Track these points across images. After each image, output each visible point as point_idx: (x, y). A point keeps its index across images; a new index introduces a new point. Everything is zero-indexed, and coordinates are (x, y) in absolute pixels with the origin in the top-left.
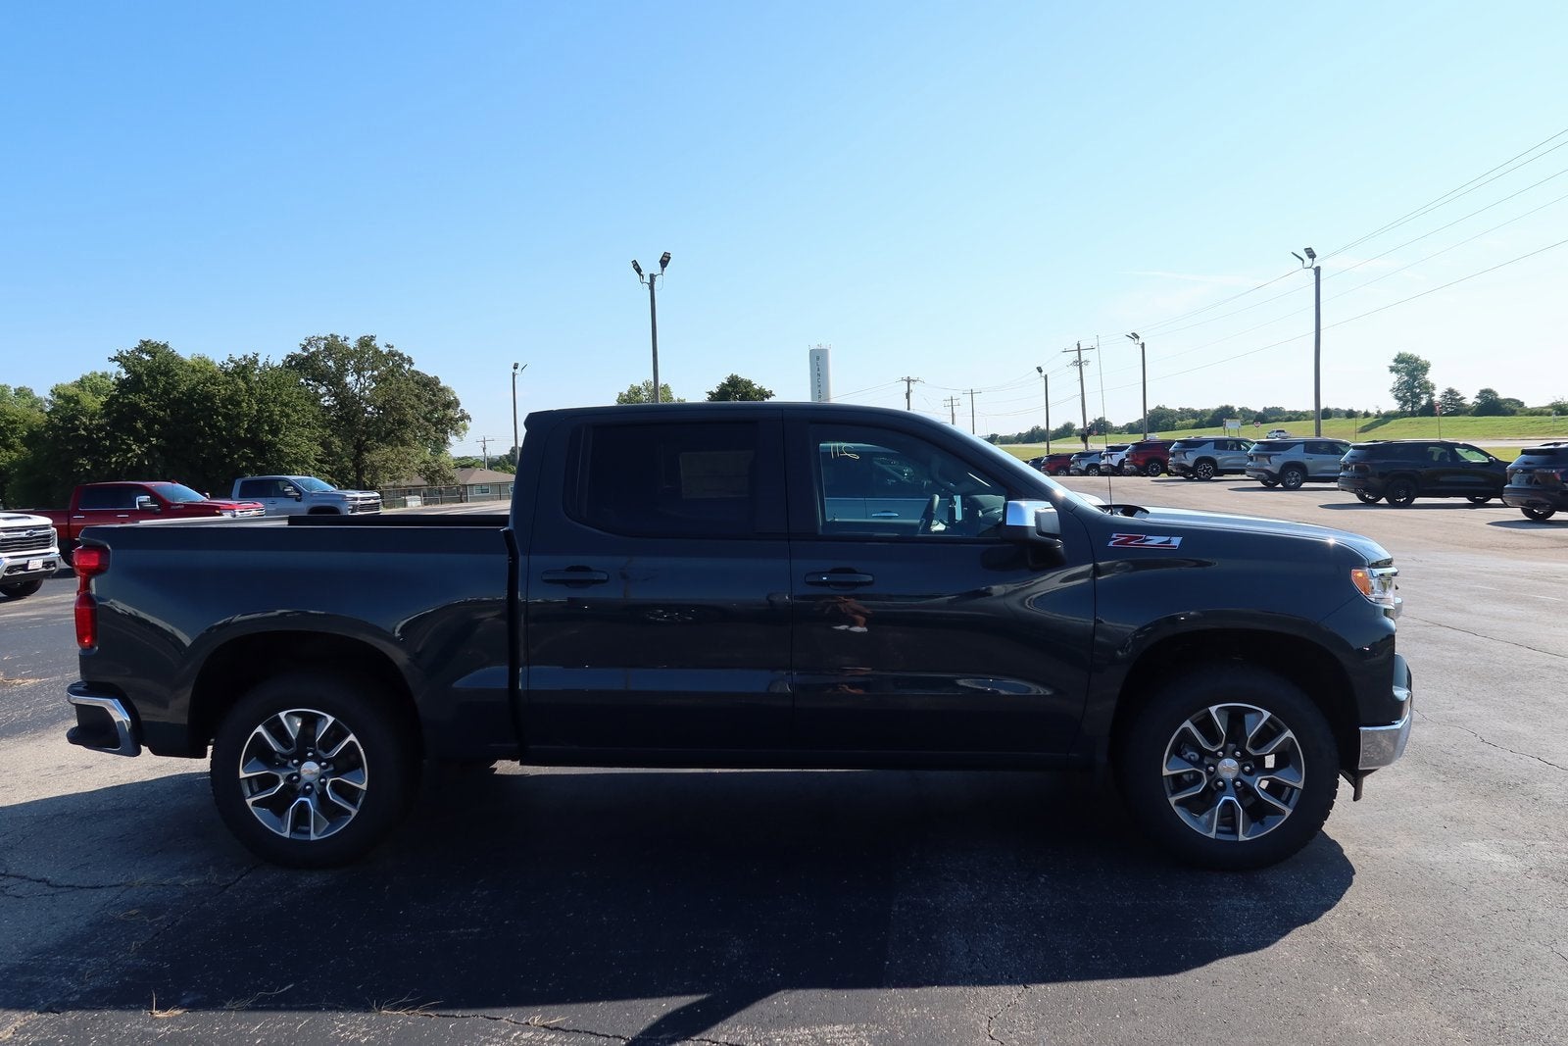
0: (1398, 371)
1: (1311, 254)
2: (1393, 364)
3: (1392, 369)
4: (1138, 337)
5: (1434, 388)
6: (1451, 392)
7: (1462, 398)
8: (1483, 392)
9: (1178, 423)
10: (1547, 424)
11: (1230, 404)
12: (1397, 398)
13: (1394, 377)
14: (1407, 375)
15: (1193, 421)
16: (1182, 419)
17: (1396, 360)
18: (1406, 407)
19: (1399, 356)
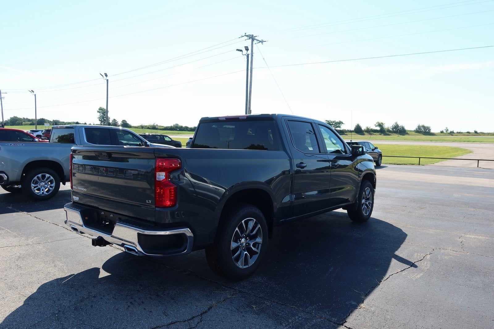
0: (99, 112)
1: (106, 76)
2: (98, 110)
3: (98, 112)
4: (33, 92)
5: (110, 119)
6: (114, 120)
7: (117, 122)
8: (123, 121)
9: (23, 123)
10: (140, 131)
11: (44, 118)
12: (100, 120)
13: (99, 114)
14: (102, 114)
15: (30, 123)
16: (24, 122)
17: (99, 109)
18: (102, 123)
19: (100, 108)
